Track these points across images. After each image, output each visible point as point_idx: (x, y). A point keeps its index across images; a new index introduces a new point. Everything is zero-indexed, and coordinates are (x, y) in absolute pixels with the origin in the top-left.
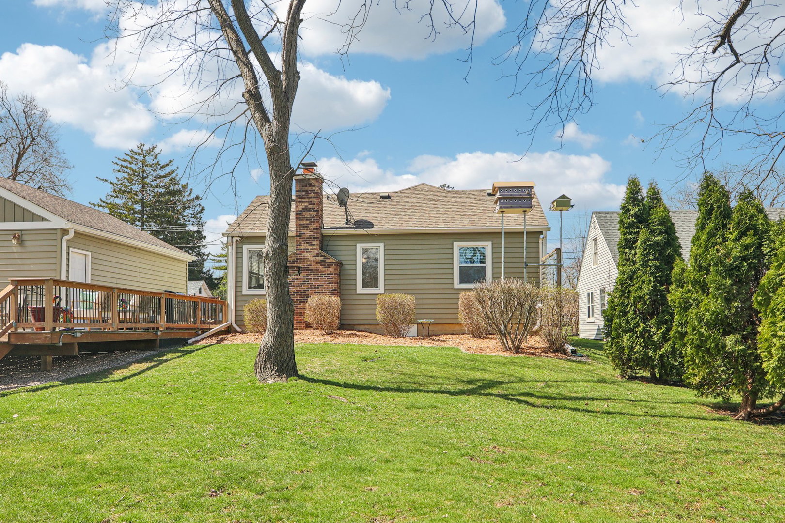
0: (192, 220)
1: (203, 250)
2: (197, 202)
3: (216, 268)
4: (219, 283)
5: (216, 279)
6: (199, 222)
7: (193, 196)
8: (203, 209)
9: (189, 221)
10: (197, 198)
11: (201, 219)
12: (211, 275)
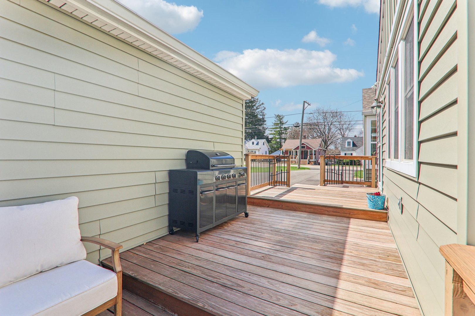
0: (260, 113)
1: (264, 126)
2: (262, 106)
3: (270, 134)
4: (271, 140)
5: (270, 139)
6: (263, 114)
7: (261, 103)
8: (265, 108)
9: (259, 114)
10: (263, 104)
11: (264, 113)
12: (268, 137)
